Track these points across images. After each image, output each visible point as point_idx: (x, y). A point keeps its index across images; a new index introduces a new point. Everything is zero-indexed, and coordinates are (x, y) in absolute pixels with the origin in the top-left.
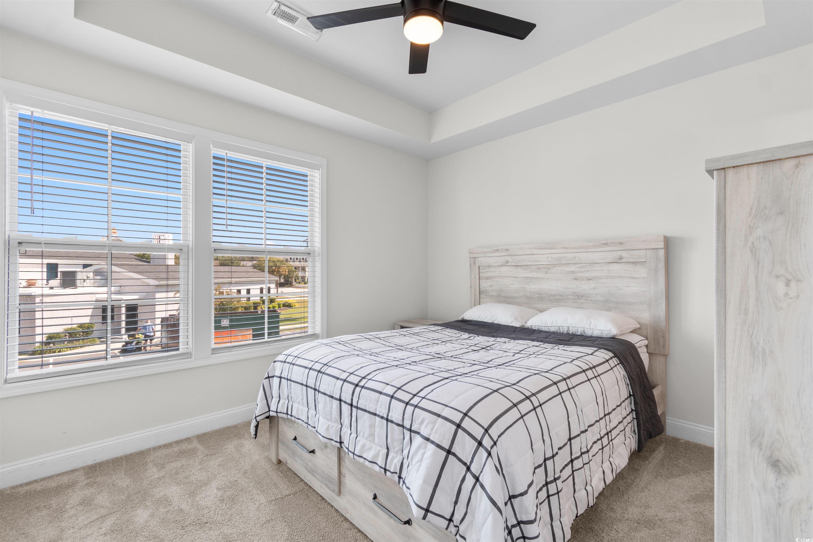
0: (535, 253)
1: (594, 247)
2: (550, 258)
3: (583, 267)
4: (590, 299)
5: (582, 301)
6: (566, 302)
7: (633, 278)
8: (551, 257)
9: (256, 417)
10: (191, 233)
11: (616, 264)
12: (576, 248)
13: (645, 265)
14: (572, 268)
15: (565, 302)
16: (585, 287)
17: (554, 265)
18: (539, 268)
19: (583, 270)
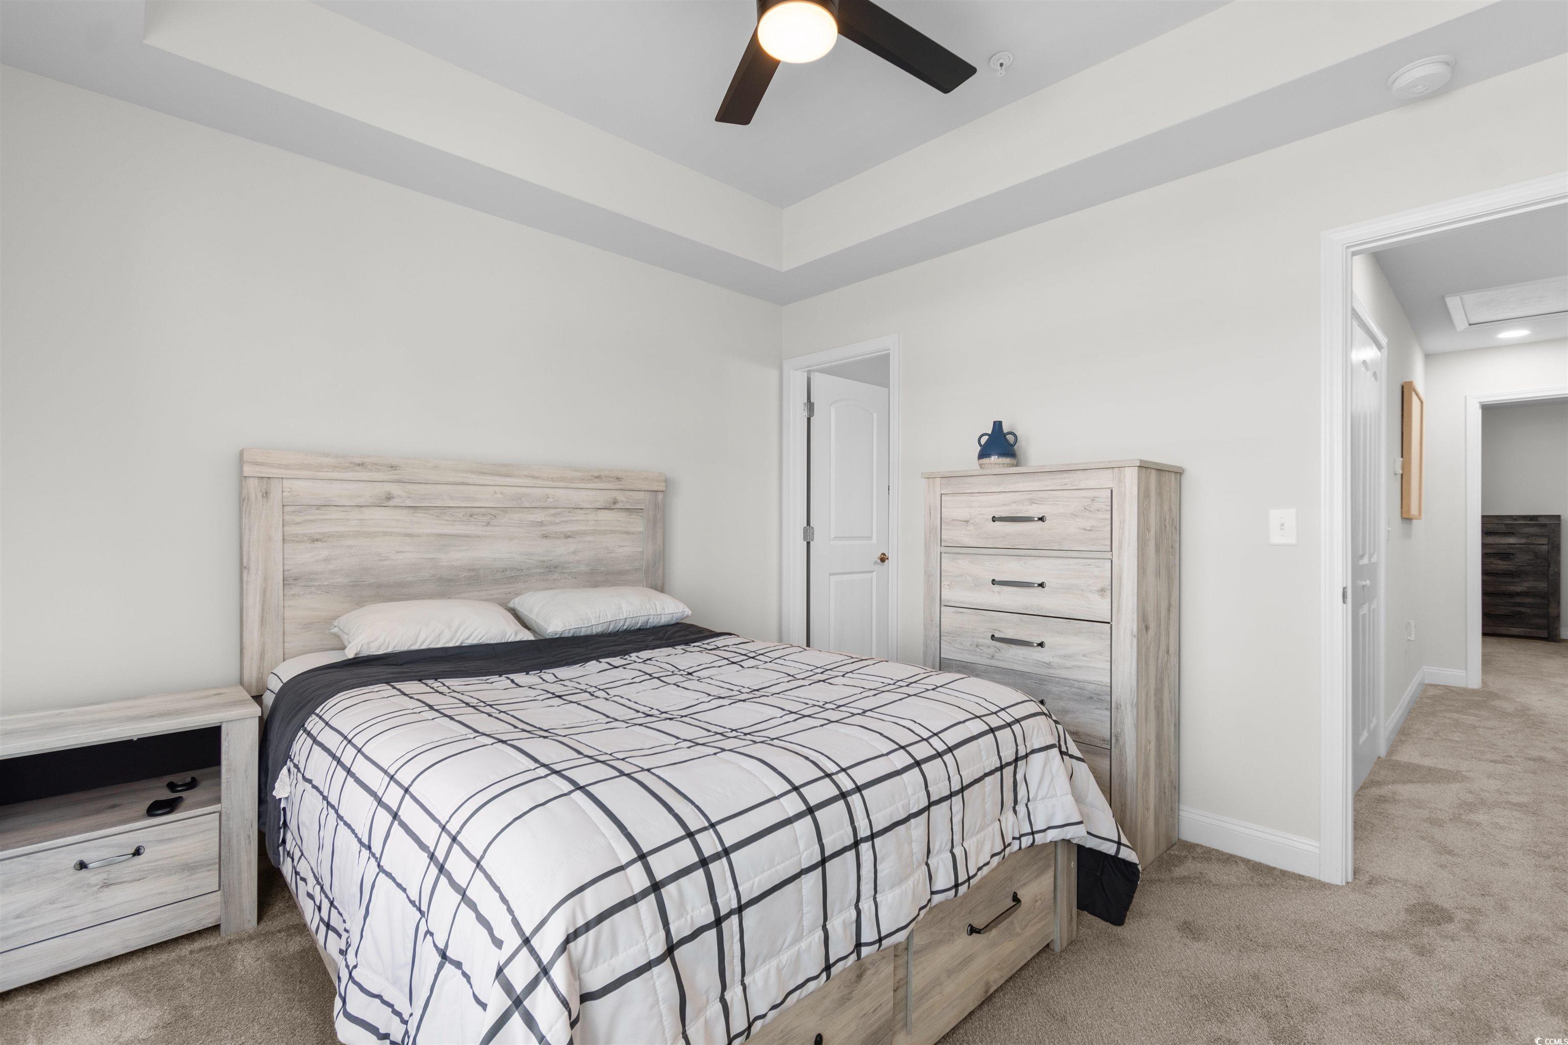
0: (470, 481)
1: (582, 480)
2: (499, 495)
3: (558, 514)
4: (568, 571)
5: (556, 576)
6: (527, 581)
7: (627, 533)
8: (501, 493)
11: (606, 511)
12: (553, 480)
13: (641, 514)
14: (539, 516)
15: (524, 582)
16: (560, 550)
17: (505, 510)
18: (471, 514)
19: (557, 520)
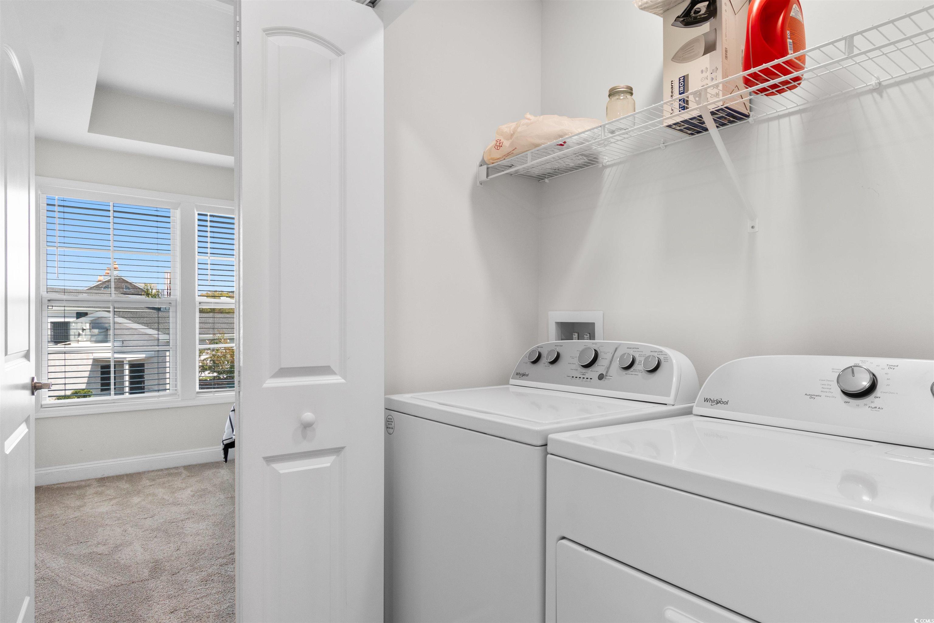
9: (223, 441)
10: (178, 289)
